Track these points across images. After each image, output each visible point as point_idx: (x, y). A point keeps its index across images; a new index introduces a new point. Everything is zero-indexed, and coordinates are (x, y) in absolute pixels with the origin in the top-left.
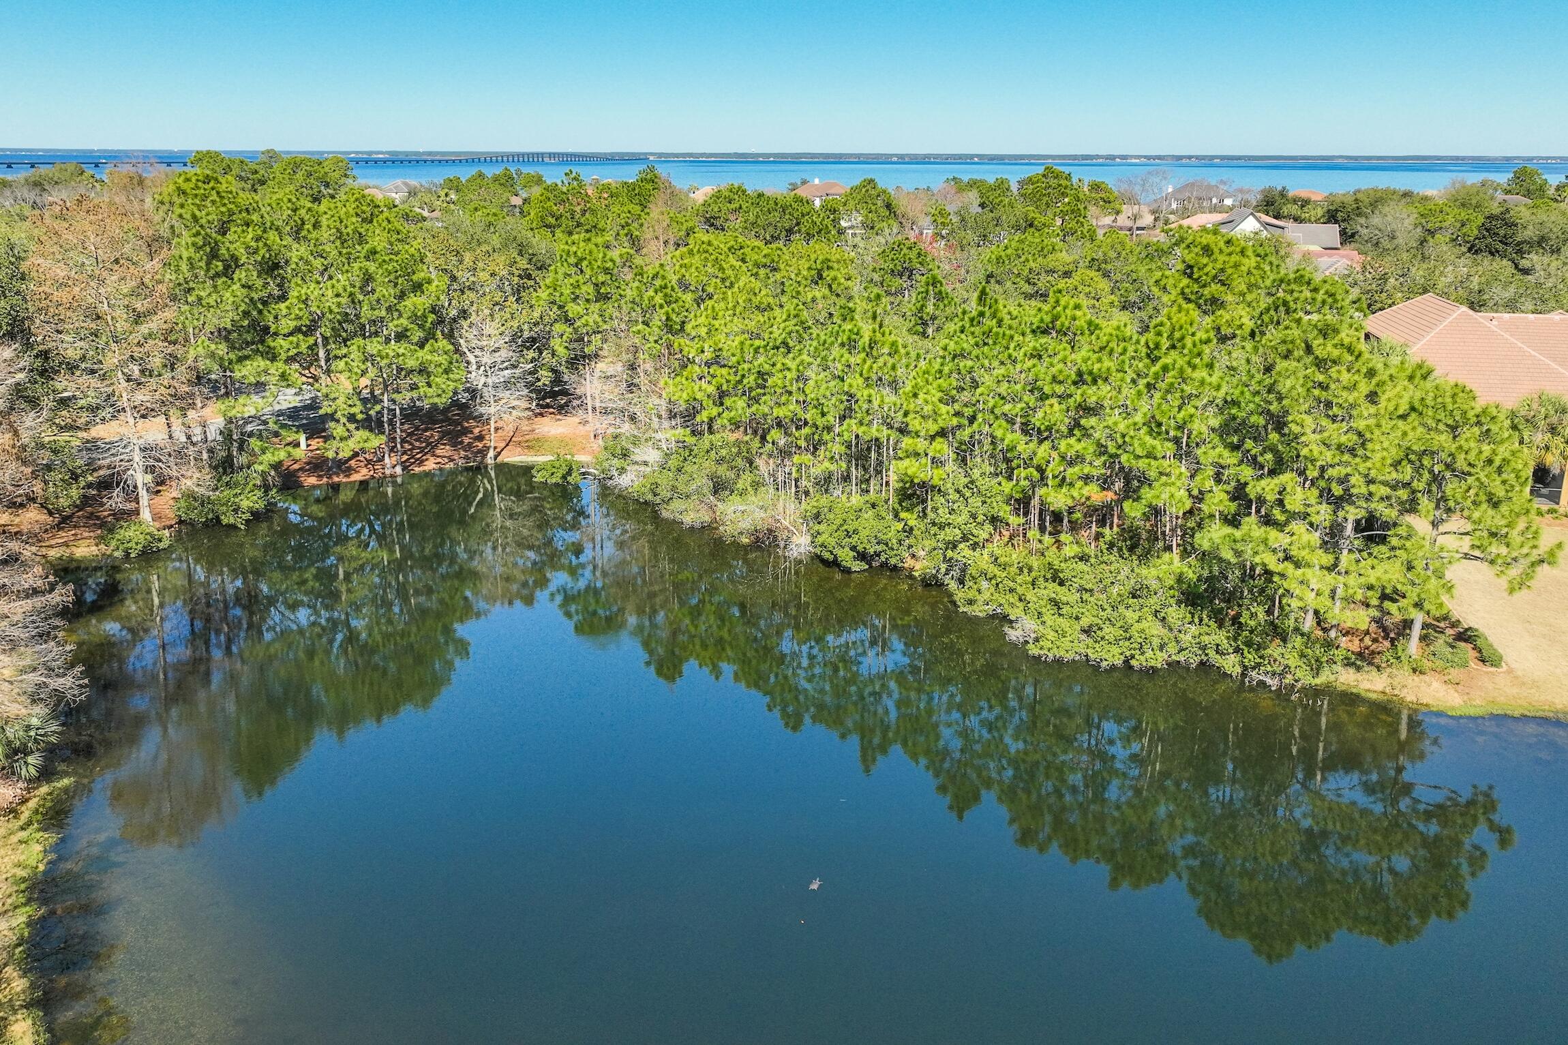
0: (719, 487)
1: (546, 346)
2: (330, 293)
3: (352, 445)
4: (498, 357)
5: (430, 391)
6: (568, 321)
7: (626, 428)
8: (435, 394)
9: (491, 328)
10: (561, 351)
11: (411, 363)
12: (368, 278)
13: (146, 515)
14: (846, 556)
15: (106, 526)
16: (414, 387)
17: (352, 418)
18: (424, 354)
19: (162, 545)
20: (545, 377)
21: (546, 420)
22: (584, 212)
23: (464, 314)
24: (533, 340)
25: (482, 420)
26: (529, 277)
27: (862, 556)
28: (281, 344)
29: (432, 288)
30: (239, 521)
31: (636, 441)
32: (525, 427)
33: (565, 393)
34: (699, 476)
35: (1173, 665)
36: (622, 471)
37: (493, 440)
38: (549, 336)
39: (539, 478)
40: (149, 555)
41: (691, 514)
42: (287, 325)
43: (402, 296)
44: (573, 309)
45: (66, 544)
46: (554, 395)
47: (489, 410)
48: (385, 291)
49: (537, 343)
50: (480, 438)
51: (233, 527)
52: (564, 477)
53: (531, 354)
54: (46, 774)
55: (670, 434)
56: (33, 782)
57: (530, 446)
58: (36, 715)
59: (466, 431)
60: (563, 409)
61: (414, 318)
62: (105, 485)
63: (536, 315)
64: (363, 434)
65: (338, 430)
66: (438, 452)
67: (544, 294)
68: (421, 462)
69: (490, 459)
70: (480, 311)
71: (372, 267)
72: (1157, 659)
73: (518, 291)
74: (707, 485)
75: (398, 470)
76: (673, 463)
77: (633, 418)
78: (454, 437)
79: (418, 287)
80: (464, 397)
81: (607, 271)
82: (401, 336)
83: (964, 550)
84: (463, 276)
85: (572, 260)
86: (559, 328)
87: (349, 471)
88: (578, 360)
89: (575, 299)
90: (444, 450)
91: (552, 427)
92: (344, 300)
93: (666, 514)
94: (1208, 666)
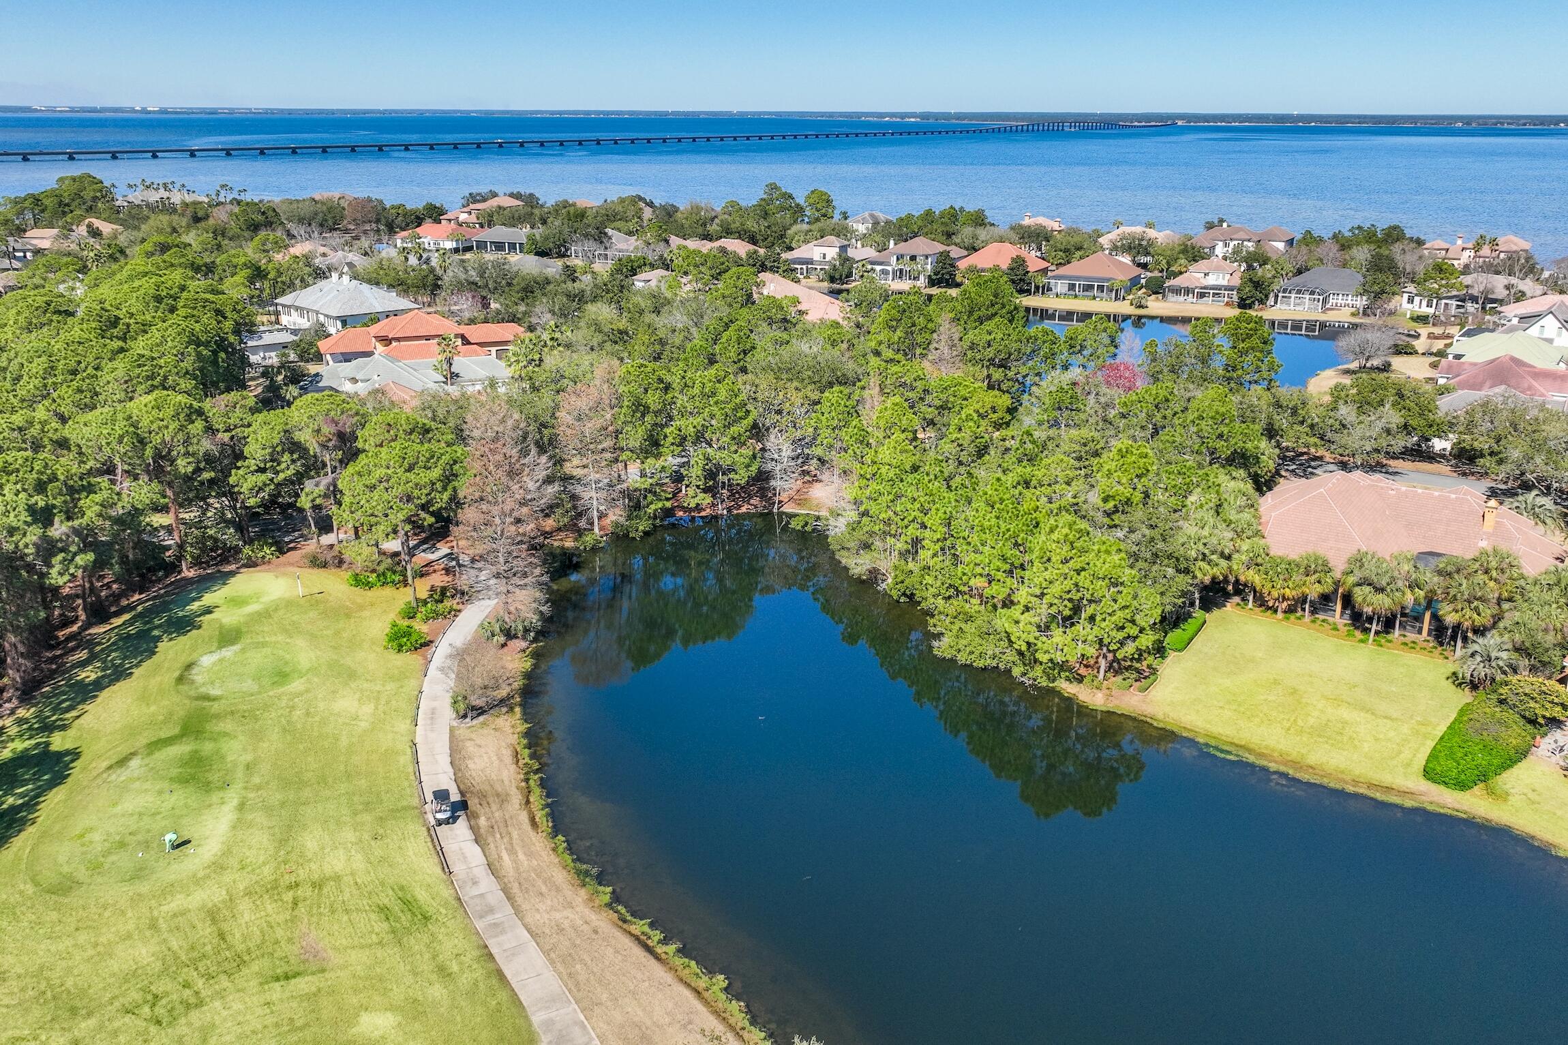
3: (696, 500)
4: (785, 454)
9: (780, 440)
11: (728, 463)
13: (596, 530)
14: (895, 594)
15: (580, 533)
18: (736, 457)
19: (601, 545)
27: (905, 595)
29: (750, 418)
30: (637, 536)
32: (803, 489)
34: (856, 540)
37: (778, 499)
40: (595, 550)
45: (561, 540)
47: (777, 483)
51: (634, 539)
52: (803, 527)
54: (535, 640)
55: (852, 514)
56: (531, 642)
57: (800, 503)
58: (535, 618)
61: (732, 439)
62: (580, 515)
64: (702, 495)
66: (752, 501)
68: (739, 508)
69: (776, 509)
72: (984, 663)
75: (725, 512)
76: (850, 528)
79: (738, 421)
82: (722, 448)
83: (939, 600)
85: (828, 404)
91: (819, 491)
93: (837, 557)
94: (1009, 671)
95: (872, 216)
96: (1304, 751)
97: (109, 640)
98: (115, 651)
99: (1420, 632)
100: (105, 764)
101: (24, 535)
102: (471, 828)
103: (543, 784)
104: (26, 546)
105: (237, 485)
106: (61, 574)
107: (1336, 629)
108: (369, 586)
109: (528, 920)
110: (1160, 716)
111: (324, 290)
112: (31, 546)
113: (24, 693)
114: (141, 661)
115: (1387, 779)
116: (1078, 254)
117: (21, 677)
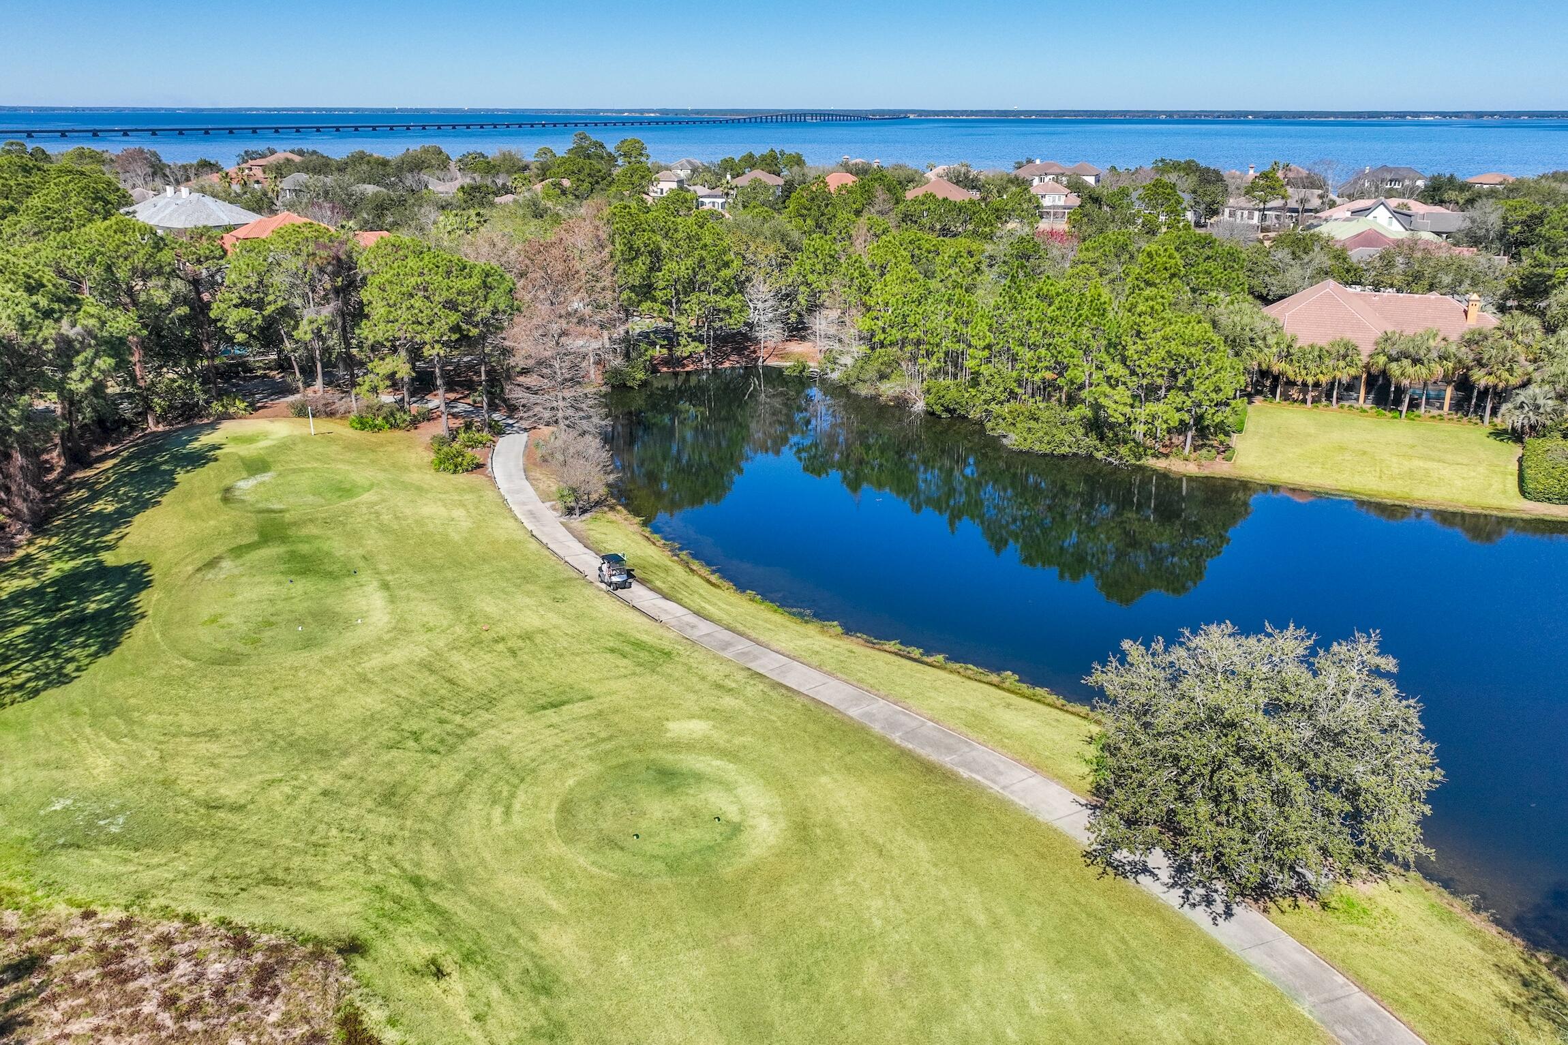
0: (883, 377)
1: (795, 299)
2: (683, 268)
3: (690, 348)
4: (768, 304)
5: (732, 321)
6: (808, 285)
7: (837, 346)
8: (733, 323)
9: (764, 288)
10: (803, 302)
11: (723, 306)
12: (702, 259)
14: (938, 409)
16: (721, 320)
17: (690, 335)
18: (729, 301)
20: (793, 317)
21: (793, 343)
22: (827, 205)
23: (748, 279)
24: (788, 295)
25: (756, 341)
26: (787, 257)
27: (947, 410)
28: (659, 294)
29: (735, 264)
30: (635, 384)
31: (841, 353)
32: (780, 346)
33: (805, 329)
34: (871, 372)
35: (1075, 455)
36: (833, 370)
37: (762, 353)
38: (796, 293)
39: (786, 373)
41: (864, 390)
42: (661, 284)
43: (718, 270)
44: (811, 278)
46: (798, 330)
47: (761, 335)
48: (710, 267)
49: (790, 297)
50: (755, 352)
51: (632, 388)
52: (801, 372)
53: (786, 303)
55: (860, 349)
57: (783, 356)
59: (747, 348)
60: (803, 338)
61: (724, 282)
63: (790, 280)
64: (694, 344)
65: (683, 341)
66: (731, 358)
67: (795, 268)
68: (722, 363)
69: (760, 363)
70: (758, 278)
71: (704, 253)
72: (1065, 450)
73: (780, 265)
74: (875, 375)
75: (710, 366)
76: (860, 363)
77: (840, 341)
78: (739, 351)
79: (727, 265)
80: (744, 329)
81: (831, 256)
82: (716, 292)
83: (993, 406)
84: (749, 256)
85: (812, 249)
86: (802, 288)
87: (684, 366)
88: (813, 308)
89: (812, 272)
90: (734, 357)
91: (795, 347)
92: (690, 271)
93: (853, 391)
94: (1091, 456)
95: (689, 162)
96: (1407, 490)
97: (108, 479)
98: (124, 485)
99: (1441, 408)
100: (190, 569)
101: (40, 329)
102: (651, 590)
103: (695, 556)
104: (45, 341)
105: (220, 320)
106: (82, 380)
107: (1365, 411)
108: (377, 428)
109: (776, 647)
110: (1257, 476)
111: (159, 205)
112: (50, 341)
113: (35, 525)
114: (162, 492)
115: (1494, 502)
116: (911, 185)
117: (28, 508)
